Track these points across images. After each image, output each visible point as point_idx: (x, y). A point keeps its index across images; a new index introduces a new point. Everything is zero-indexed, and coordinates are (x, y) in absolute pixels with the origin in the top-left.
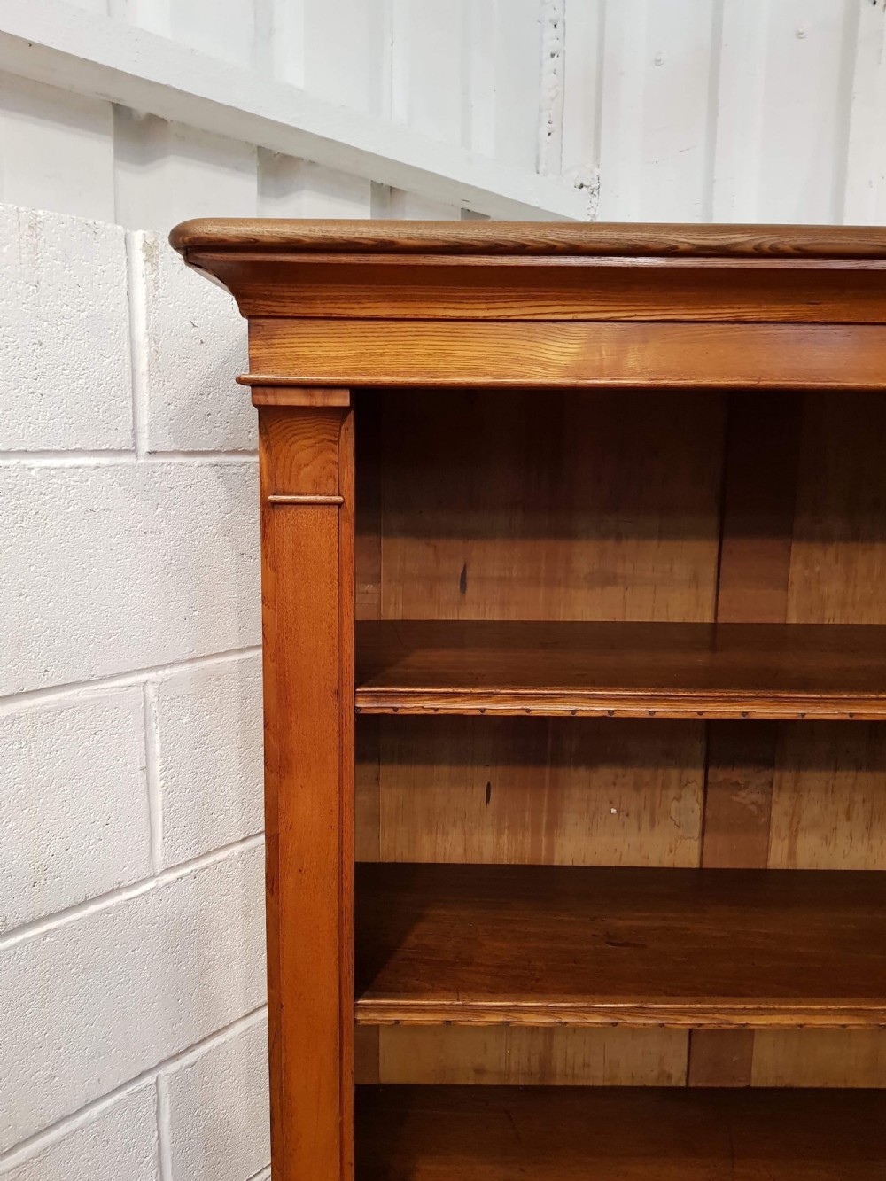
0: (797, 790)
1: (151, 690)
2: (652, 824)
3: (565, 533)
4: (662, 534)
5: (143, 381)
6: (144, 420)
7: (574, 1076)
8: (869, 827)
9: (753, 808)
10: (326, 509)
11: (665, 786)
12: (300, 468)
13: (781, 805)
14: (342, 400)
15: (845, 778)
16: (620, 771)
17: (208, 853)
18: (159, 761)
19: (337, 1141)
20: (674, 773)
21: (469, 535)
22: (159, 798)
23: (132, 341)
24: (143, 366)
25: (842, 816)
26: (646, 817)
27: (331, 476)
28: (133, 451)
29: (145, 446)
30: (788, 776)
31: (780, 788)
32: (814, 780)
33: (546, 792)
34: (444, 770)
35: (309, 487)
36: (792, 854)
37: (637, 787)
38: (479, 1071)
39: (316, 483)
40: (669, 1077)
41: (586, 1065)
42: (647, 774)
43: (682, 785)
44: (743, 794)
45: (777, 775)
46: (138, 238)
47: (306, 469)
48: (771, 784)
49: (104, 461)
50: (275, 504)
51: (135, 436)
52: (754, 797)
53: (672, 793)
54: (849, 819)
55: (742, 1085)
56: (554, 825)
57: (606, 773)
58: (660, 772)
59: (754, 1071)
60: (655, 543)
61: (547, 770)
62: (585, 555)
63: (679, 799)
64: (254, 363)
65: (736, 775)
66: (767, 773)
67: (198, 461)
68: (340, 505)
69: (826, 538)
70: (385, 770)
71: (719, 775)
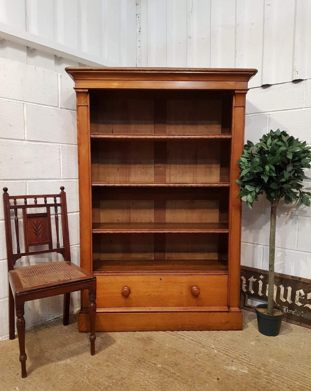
0: (170, 169)
1: (60, 147)
2: (146, 175)
3: (129, 123)
4: (145, 124)
5: (60, 96)
6: (60, 103)
7: (135, 221)
8: (182, 175)
9: (162, 171)
10: (85, 107)
11: (148, 168)
12: (82, 101)
13: (168, 171)
14: (87, 90)
15: (178, 166)
16: (140, 165)
17: (70, 179)
18: (62, 159)
19: (89, 203)
20: (149, 166)
21: (113, 124)
22: (62, 166)
23: (58, 90)
24: (59, 94)
25: (178, 173)
26: (145, 174)
27: (86, 102)
28: (58, 107)
29: (60, 107)
30: (168, 166)
31: (167, 168)
32: (173, 166)
33: (128, 169)
34: (110, 165)
35: (83, 103)
36: (170, 180)
37: (143, 168)
38: (118, 221)
39: (84, 103)
40: (151, 221)
41: (137, 219)
42: (145, 166)
43: (151, 168)
44: (161, 168)
45: (166, 166)
46: (59, 74)
47: (83, 101)
48: (165, 167)
49: (53, 108)
50: (78, 106)
51: (58, 105)
52: (163, 169)
53: (149, 169)
54: (179, 173)
55: (164, 222)
56: (129, 175)
57: (138, 166)
58: (147, 165)
59: (166, 220)
60: (144, 125)
61: (128, 165)
62: (133, 127)
63: (150, 170)
64: (75, 86)
65: (159, 165)
66: (164, 165)
67: (68, 110)
68: (87, 106)
69: (172, 124)
70: (100, 165)
71: (156, 165)
